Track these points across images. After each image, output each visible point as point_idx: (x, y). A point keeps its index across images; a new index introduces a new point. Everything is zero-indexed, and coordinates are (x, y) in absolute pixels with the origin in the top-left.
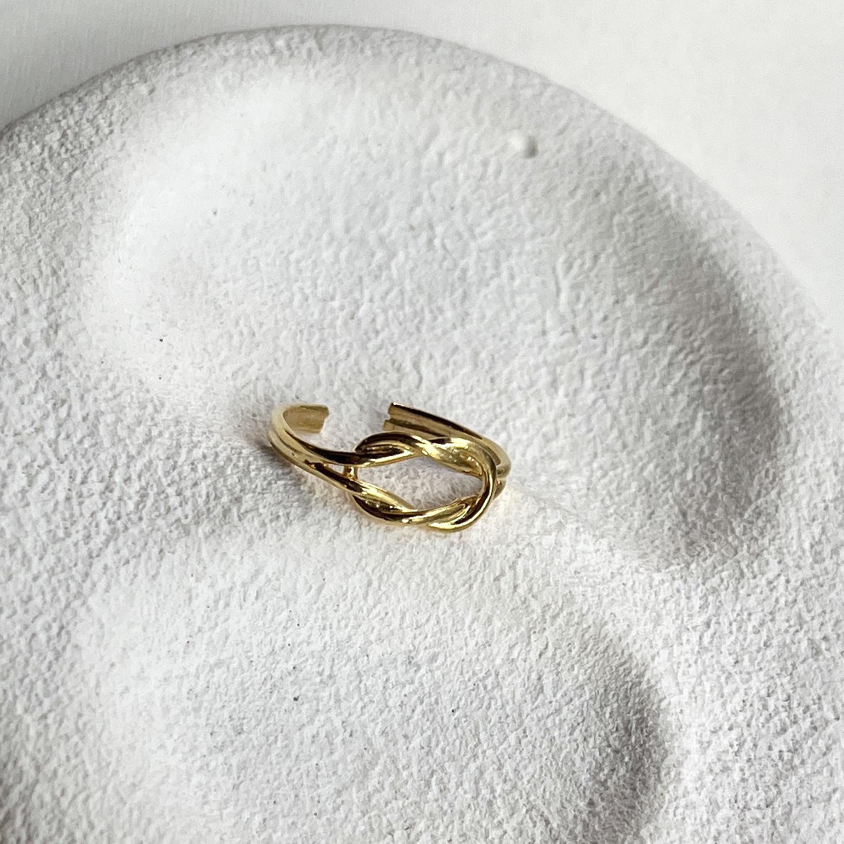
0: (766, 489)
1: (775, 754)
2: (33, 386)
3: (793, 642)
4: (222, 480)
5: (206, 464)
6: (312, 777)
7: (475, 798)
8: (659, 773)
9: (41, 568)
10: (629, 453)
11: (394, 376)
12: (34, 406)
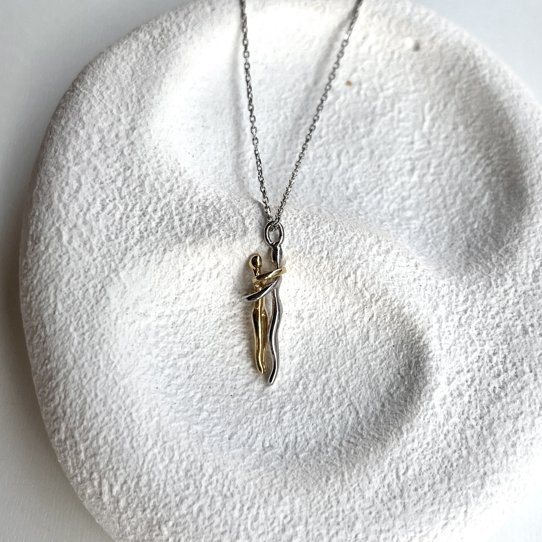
0: (513, 238)
1: (491, 389)
2: (115, 158)
3: (513, 326)
4: (204, 214)
6: (233, 375)
8: (421, 393)
9: (99, 255)
12: (113, 169)
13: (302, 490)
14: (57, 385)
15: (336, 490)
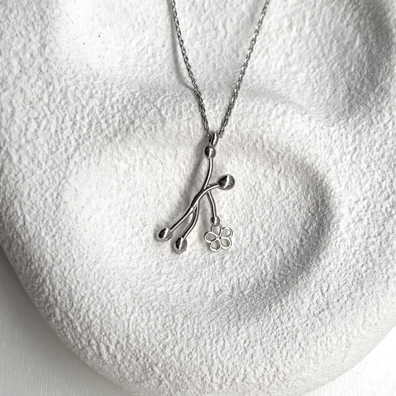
0: (386, 77)
2: (36, 77)
4: (125, 113)
5: (118, 105)
7: (251, 241)
8: (329, 226)
9: (47, 167)
10: (326, 59)
11: (213, 33)
12: (37, 88)
13: (253, 320)
14: (44, 281)
15: (279, 314)
